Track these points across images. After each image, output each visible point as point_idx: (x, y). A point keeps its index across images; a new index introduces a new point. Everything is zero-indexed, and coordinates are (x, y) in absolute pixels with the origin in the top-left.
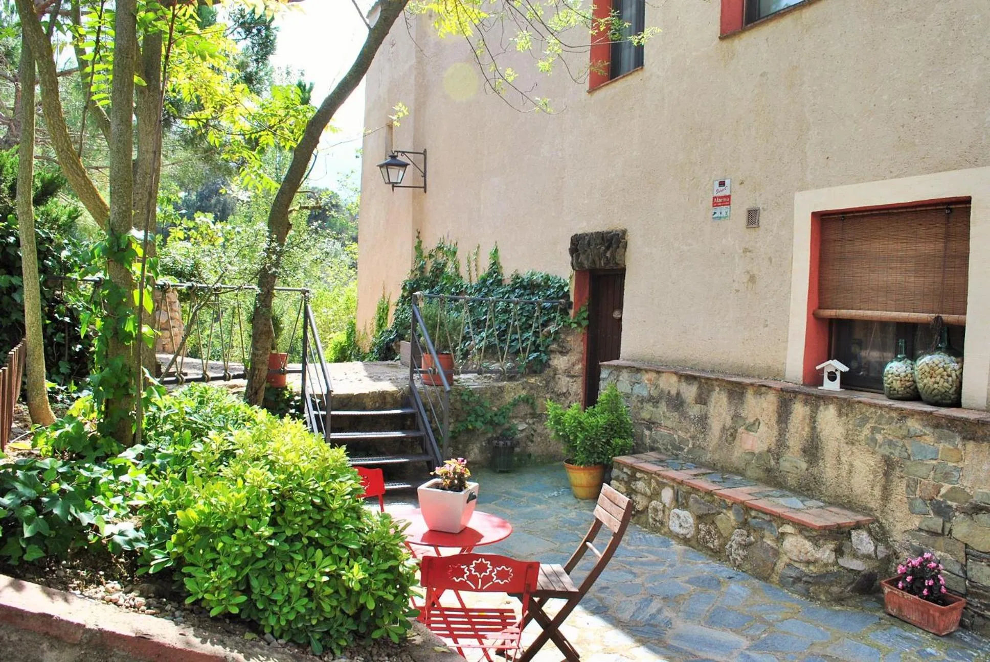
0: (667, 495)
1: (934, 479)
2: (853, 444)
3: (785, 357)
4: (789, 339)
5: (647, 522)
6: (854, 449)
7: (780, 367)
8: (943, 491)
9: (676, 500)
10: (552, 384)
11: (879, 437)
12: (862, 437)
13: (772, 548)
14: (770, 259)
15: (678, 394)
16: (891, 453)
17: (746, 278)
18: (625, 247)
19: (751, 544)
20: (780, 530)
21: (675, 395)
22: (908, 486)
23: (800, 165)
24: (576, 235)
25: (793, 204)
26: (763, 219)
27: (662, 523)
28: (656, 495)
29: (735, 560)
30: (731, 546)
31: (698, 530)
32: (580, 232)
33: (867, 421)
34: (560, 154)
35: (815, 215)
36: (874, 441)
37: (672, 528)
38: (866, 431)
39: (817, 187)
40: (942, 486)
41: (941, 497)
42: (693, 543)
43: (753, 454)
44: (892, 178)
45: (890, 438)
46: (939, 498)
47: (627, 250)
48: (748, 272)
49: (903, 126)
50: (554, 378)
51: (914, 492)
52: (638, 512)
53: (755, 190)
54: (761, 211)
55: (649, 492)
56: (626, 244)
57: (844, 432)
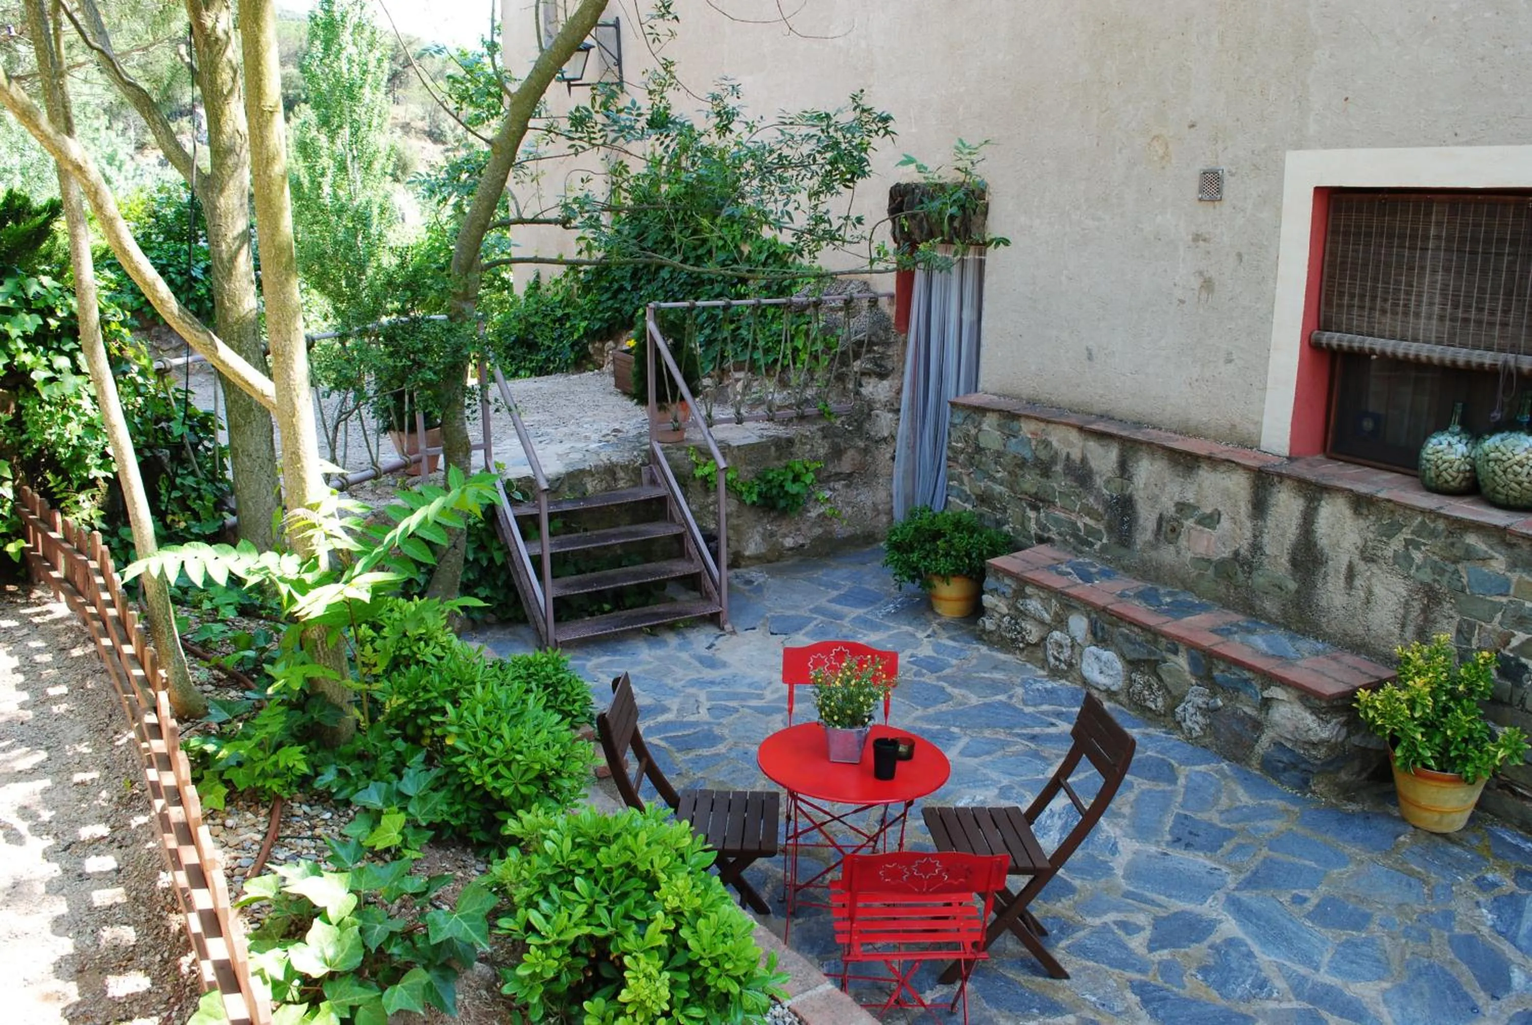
0: (1079, 624)
1: (1501, 624)
2: (1373, 561)
3: (1261, 412)
4: (1269, 385)
5: (1046, 660)
6: (1374, 568)
7: (1252, 428)
8: (1514, 643)
9: (1093, 631)
10: (867, 426)
11: (1417, 556)
12: (1389, 553)
13: (1250, 717)
14: (1240, 256)
15: (1084, 460)
16: (1435, 580)
17: (1196, 283)
18: (986, 214)
19: (1217, 709)
20: (1266, 694)
21: (1078, 461)
22: (1459, 631)
23: (1297, 105)
24: (898, 185)
25: (1283, 169)
26: (1230, 187)
27: (1070, 665)
28: (1061, 623)
29: (1190, 730)
30: (1185, 710)
31: (1132, 682)
32: (904, 181)
33: (1400, 530)
34: (863, 44)
35: (1318, 191)
36: (1409, 559)
37: (1086, 674)
38: (1396, 544)
39: (1326, 146)
40: (1513, 635)
41: (1511, 651)
42: (1122, 698)
43: (1209, 561)
44: (1457, 144)
45: (1436, 558)
46: (1506, 652)
47: (990, 216)
48: (1201, 273)
49: (1482, 59)
50: (869, 415)
51: (1469, 641)
52: (1028, 644)
53: (1216, 140)
54: (1227, 178)
55: (1047, 617)
56: (987, 206)
57: (1360, 543)
